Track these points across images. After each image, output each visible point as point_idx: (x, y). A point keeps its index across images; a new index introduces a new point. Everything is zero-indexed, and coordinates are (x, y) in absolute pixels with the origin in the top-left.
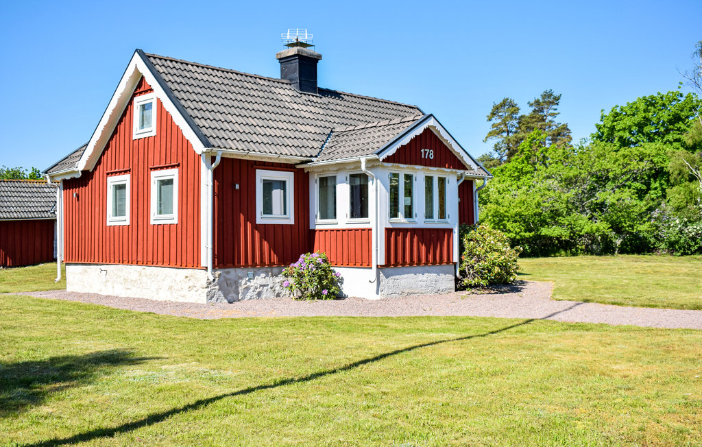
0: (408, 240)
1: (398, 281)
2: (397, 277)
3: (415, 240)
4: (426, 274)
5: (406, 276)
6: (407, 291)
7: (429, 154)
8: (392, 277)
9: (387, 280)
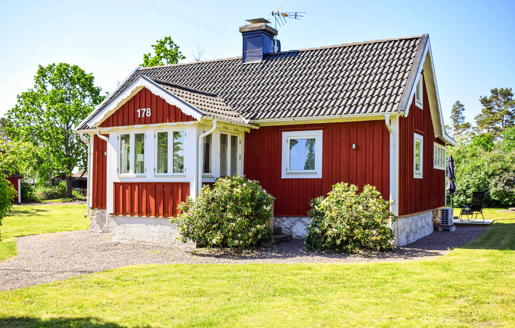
0: (136, 193)
1: (128, 229)
2: (127, 225)
3: (144, 193)
4: (158, 226)
5: (136, 225)
6: (138, 239)
7: (146, 112)
8: (122, 225)
9: (118, 227)
